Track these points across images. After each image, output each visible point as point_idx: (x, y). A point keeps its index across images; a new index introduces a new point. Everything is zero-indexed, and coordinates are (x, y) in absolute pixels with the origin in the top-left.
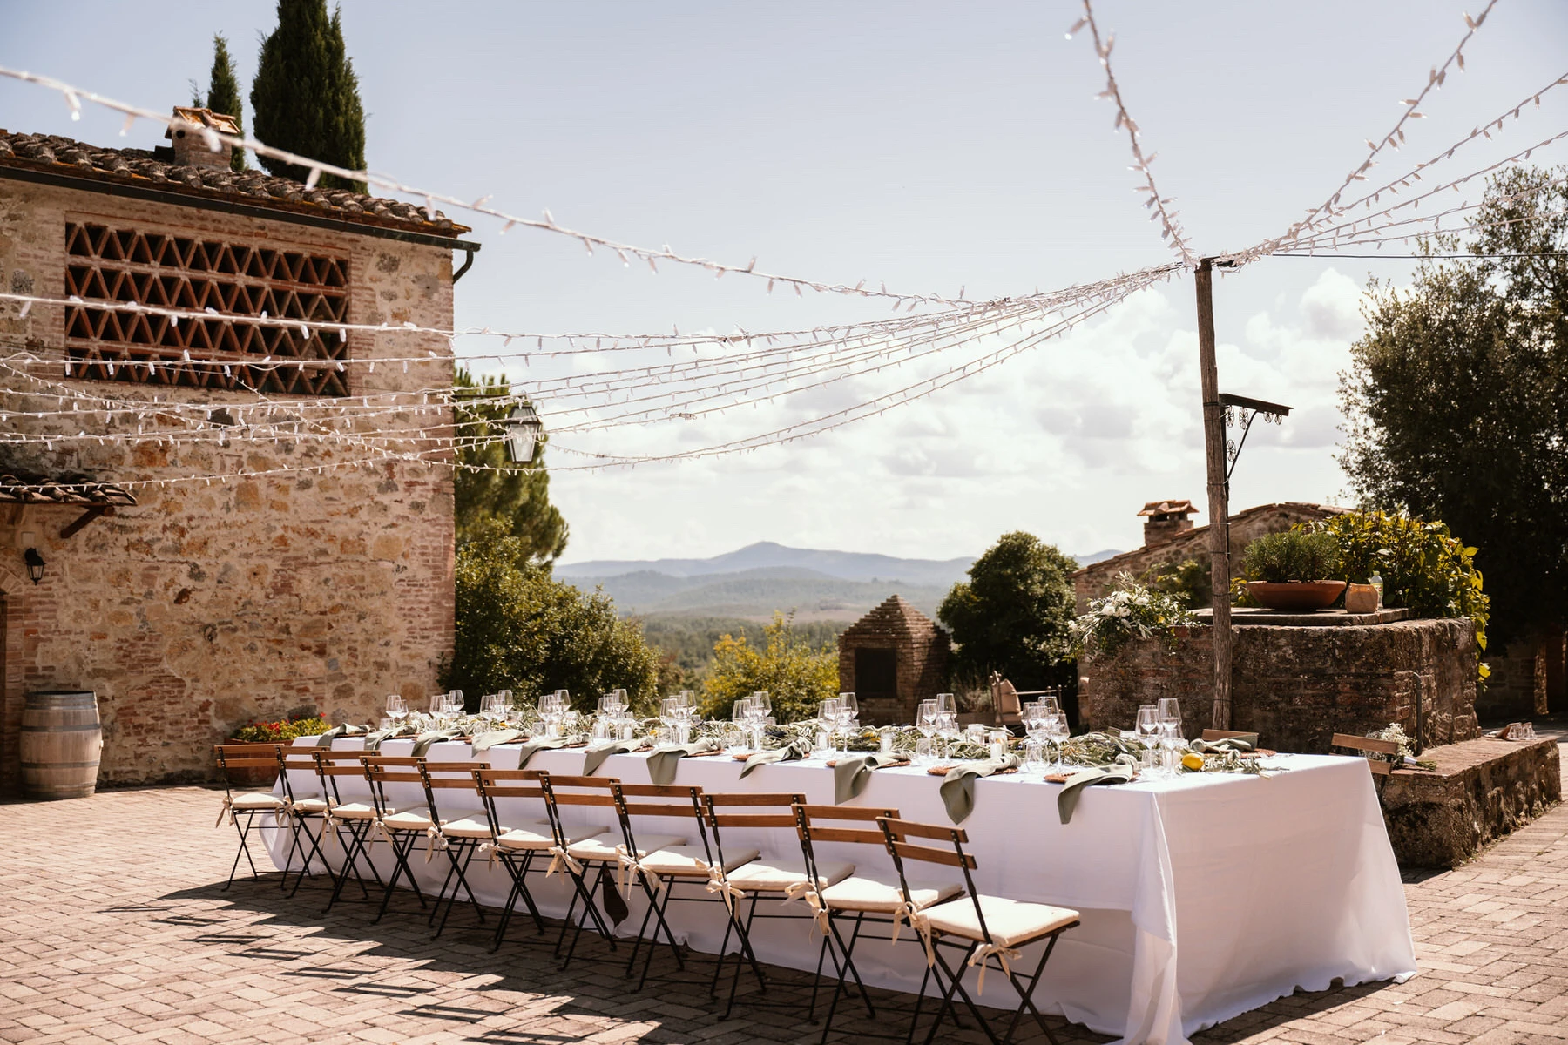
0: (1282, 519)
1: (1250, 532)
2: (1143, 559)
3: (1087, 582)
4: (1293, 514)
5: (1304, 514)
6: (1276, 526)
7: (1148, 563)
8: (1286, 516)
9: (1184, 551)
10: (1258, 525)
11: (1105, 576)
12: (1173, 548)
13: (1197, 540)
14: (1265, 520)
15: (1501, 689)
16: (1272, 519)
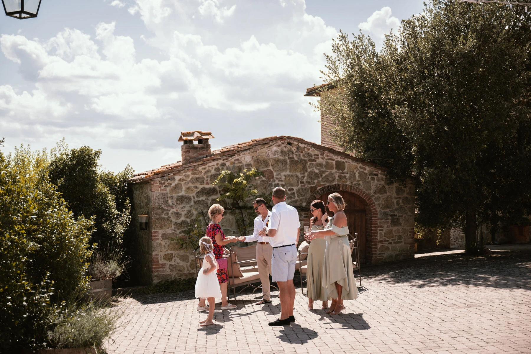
0: (289, 146)
1: (270, 153)
2: (200, 168)
3: (161, 183)
4: (295, 143)
5: (301, 143)
6: (285, 150)
7: (203, 171)
8: (289, 144)
9: (228, 164)
10: (275, 148)
11: (174, 179)
12: (220, 162)
13: (236, 157)
14: (279, 146)
15: (400, 245)
16: (283, 146)
